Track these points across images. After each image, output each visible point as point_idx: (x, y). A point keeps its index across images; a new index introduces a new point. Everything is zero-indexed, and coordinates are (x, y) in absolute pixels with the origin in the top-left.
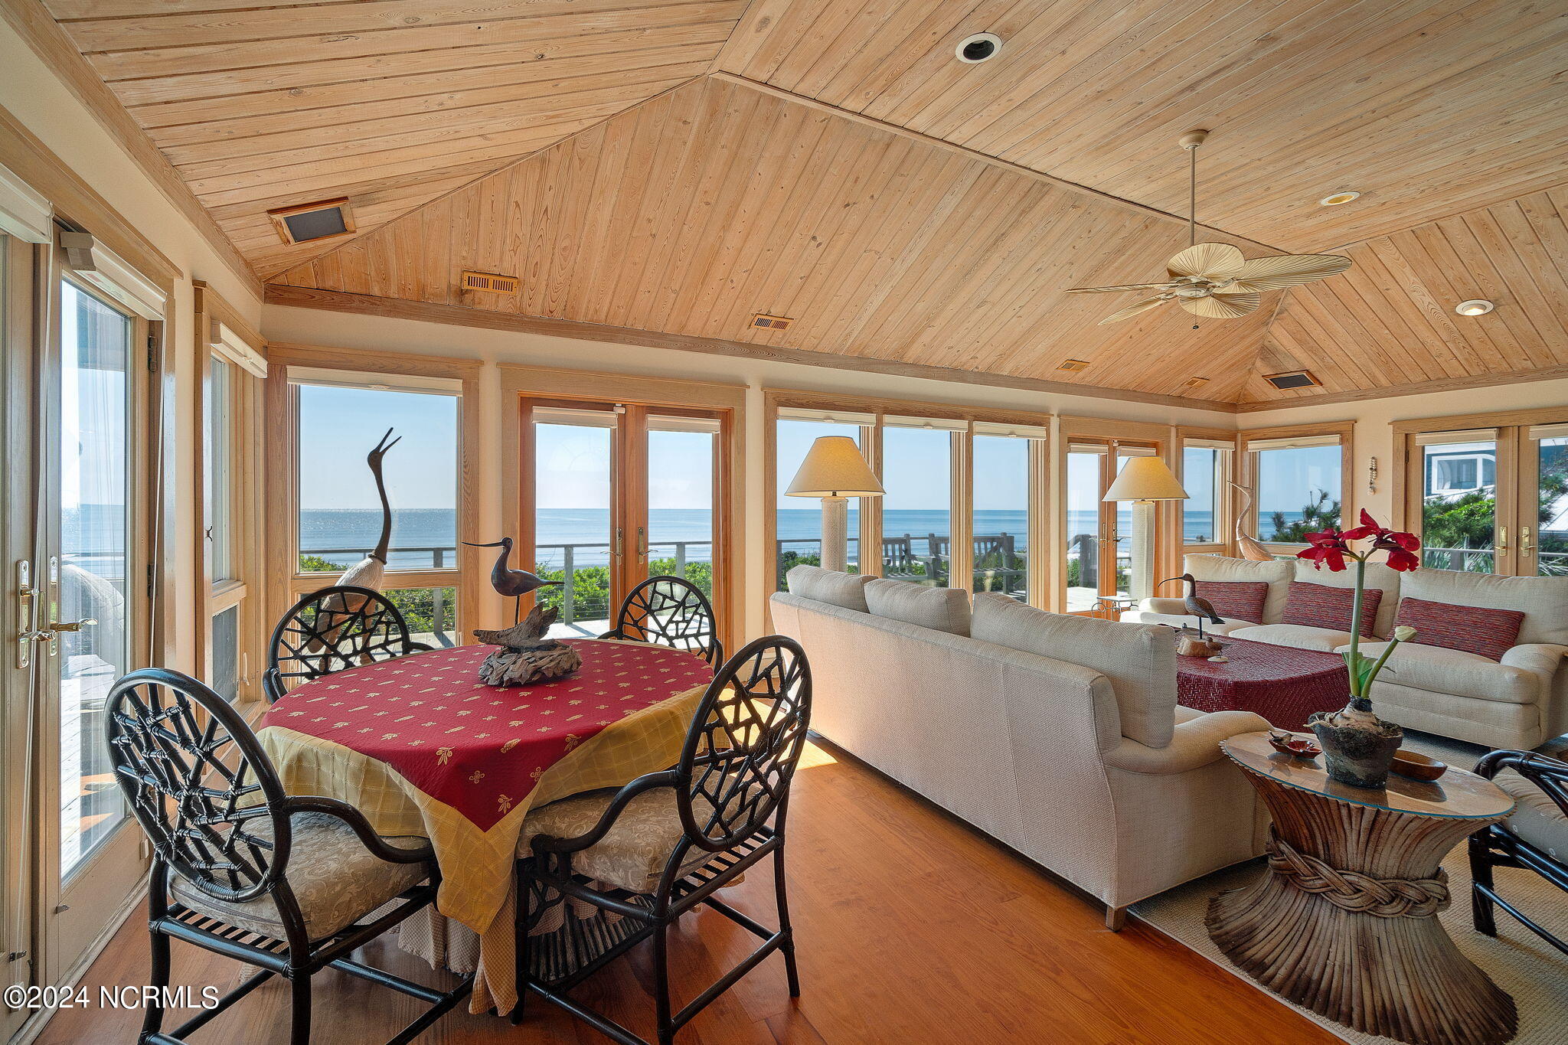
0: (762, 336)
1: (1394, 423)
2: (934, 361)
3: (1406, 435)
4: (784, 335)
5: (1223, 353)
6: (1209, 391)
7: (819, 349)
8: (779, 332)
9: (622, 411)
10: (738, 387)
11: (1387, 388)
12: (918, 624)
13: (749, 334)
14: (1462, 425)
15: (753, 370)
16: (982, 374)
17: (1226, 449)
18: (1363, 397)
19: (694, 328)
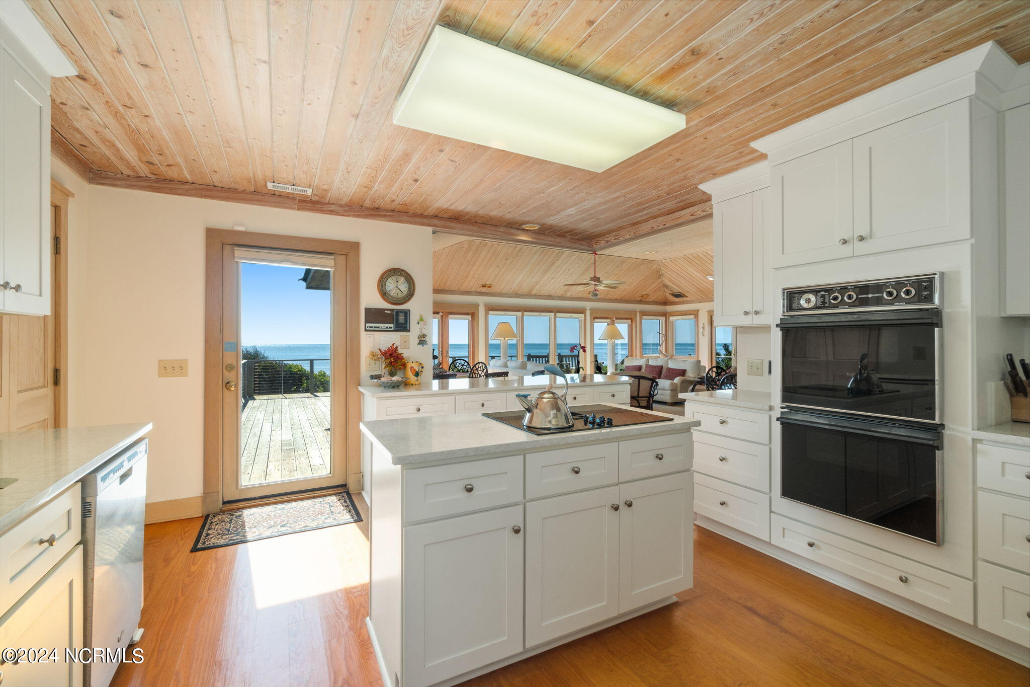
0: (484, 290)
1: (706, 311)
2: (542, 294)
3: (711, 315)
4: (491, 289)
5: (650, 286)
6: (652, 298)
7: (502, 293)
8: (489, 289)
9: (442, 314)
10: (477, 306)
11: (702, 299)
12: (517, 368)
13: (479, 290)
15: (481, 300)
17: (662, 319)
18: (699, 302)
19: (463, 288)
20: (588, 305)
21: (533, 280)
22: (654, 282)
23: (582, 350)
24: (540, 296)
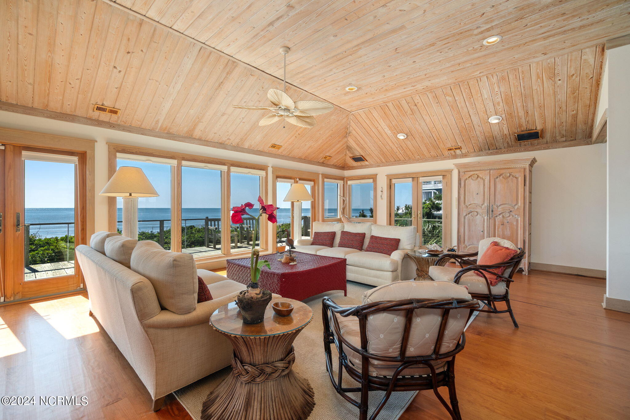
0: (103, 117)
1: (387, 176)
2: (209, 138)
3: (390, 179)
4: (118, 118)
5: (334, 147)
6: (333, 161)
7: (143, 126)
10: (92, 142)
11: (385, 163)
13: (95, 115)
14: (404, 177)
15: (99, 134)
16: (234, 147)
17: (341, 183)
18: (379, 166)
20: (270, 162)
21: (192, 112)
22: (339, 142)
23: (265, 216)
24: (207, 141)
